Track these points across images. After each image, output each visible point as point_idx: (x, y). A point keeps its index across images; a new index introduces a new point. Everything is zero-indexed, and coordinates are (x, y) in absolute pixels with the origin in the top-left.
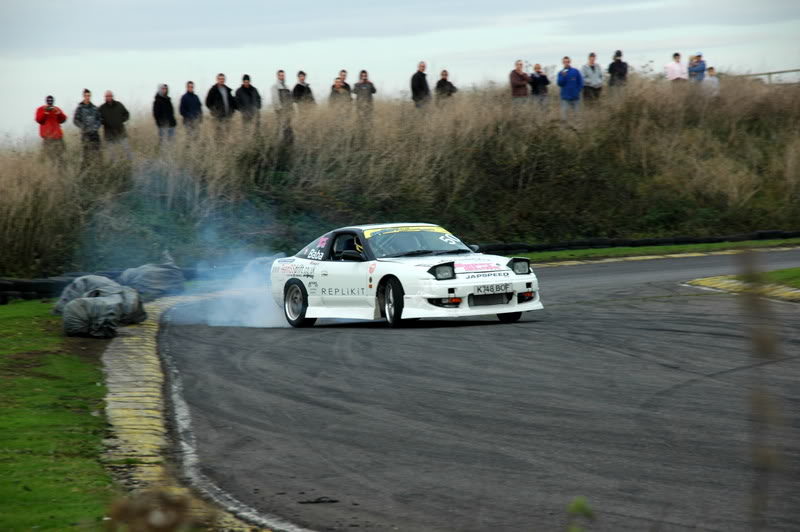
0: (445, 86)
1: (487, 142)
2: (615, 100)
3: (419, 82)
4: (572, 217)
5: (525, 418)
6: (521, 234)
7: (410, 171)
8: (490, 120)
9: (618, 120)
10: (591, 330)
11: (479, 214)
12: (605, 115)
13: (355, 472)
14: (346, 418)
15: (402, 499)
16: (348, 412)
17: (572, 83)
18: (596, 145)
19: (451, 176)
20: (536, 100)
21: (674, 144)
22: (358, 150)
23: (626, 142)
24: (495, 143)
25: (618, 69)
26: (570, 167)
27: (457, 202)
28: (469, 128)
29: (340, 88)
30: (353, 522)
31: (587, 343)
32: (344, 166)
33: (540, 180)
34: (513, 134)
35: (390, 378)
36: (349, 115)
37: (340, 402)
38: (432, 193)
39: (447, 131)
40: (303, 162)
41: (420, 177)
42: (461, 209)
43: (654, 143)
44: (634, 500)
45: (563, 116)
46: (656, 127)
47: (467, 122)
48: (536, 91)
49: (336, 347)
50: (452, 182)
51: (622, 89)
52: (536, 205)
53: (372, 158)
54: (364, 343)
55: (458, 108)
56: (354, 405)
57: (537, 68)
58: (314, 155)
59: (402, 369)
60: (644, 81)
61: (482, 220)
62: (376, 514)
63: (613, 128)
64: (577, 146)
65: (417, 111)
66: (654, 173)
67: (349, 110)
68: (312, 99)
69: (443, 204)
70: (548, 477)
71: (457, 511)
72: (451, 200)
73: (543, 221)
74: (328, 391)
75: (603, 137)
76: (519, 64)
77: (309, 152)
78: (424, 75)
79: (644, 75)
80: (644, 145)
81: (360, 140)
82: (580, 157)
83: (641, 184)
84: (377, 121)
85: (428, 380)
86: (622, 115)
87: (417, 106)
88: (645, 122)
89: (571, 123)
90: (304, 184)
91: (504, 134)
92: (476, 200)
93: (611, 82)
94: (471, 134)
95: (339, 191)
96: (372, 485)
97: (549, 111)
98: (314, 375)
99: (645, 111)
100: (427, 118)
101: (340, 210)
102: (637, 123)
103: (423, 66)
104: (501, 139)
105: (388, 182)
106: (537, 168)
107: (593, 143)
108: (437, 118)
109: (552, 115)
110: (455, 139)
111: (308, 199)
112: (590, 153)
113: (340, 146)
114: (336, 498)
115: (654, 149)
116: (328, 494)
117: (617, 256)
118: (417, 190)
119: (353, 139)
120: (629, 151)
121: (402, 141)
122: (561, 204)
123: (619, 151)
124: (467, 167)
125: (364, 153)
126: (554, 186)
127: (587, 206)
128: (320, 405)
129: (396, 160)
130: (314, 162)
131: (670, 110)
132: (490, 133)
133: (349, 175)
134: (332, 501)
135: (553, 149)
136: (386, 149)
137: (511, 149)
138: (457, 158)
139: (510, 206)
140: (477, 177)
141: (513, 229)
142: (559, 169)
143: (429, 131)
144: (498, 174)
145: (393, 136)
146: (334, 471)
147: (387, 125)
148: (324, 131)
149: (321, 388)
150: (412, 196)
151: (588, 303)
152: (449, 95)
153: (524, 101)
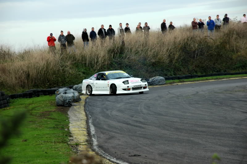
0: (171, 27)
1: (185, 43)
2: (225, 29)
3: (163, 26)
4: (212, 66)
5: (198, 129)
6: (196, 72)
7: (161, 53)
8: (186, 37)
9: (226, 36)
10: (219, 101)
11: (183, 66)
12: (222, 34)
13: (146, 146)
14: (143, 130)
15: (161, 155)
16: (143, 128)
17: (211, 25)
18: (219, 44)
19: (174, 54)
20: (200, 30)
21: (244, 42)
22: (145, 47)
23: (229, 43)
24: (187, 44)
25: (226, 19)
26: (211, 51)
27: (176, 63)
28: (179, 39)
29: (139, 28)
30: (146, 162)
31: (217, 105)
32: (140, 52)
33: (202, 55)
34: (193, 41)
35: (156, 117)
36: (142, 36)
37: (140, 125)
38: (168, 60)
39: (172, 40)
40: (128, 51)
41: (164, 55)
42: (177, 64)
43: (238, 42)
44: (234, 154)
45: (209, 35)
46: (238, 37)
47: (178, 38)
48: (200, 27)
49: (139, 108)
50: (174, 56)
51: (227, 26)
52: (201, 63)
53: (149, 49)
54: (148, 107)
55: (176, 33)
56: (145, 126)
57: (200, 20)
58: (131, 49)
59: (160, 114)
60: (234, 23)
61: (184, 68)
62: (153, 159)
63: (225, 38)
64: (214, 44)
65: (163, 34)
66: (238, 52)
67: (142, 35)
68: (130, 32)
69: (171, 63)
70: (206, 147)
71: (178, 158)
72: (174, 62)
73: (203, 68)
74: (137, 121)
75: (222, 41)
76: (194, 19)
77: (130, 48)
78: (165, 24)
79: (234, 21)
80: (235, 43)
81: (145, 44)
82: (214, 47)
83: (234, 55)
84: (150, 38)
85: (168, 118)
86: (227, 34)
87: (163, 33)
88: (235, 36)
89: (211, 37)
90: (128, 58)
91: (190, 41)
92: (181, 62)
93: (224, 24)
94: (180, 41)
95: (139, 60)
96: (151, 151)
97: (204, 33)
98: (133, 117)
99: (235, 33)
100: (166, 36)
101: (139, 66)
102: (232, 36)
103: (165, 21)
104: (189, 43)
105: (154, 57)
106: (201, 51)
107: (218, 43)
108: (169, 36)
109: (205, 35)
110: (175, 43)
111: (130, 62)
112: (217, 46)
113: (139, 46)
114: (140, 155)
115: (238, 44)
116: (138, 153)
117: (226, 78)
118: (163, 59)
119: (143, 44)
120: (230, 45)
121: (158, 44)
122: (209, 62)
123: (227, 45)
124: (179, 51)
125: (147, 48)
126: (206, 56)
127: (217, 62)
128: (135, 126)
129: (157, 50)
130: (131, 51)
131: (243, 32)
132: (186, 41)
133: (142, 55)
134: (139, 156)
135: (206, 45)
136: (153, 46)
137: (192, 45)
138: (175, 49)
139: (193, 63)
140: (182, 54)
141: (194, 70)
142: (208, 51)
143: (167, 40)
144: (188, 53)
145: (155, 42)
146: (139, 146)
147: (153, 39)
148: (134, 41)
149: (135, 121)
150: (162, 61)
151: (218, 93)
152: (173, 29)
153: (196, 31)
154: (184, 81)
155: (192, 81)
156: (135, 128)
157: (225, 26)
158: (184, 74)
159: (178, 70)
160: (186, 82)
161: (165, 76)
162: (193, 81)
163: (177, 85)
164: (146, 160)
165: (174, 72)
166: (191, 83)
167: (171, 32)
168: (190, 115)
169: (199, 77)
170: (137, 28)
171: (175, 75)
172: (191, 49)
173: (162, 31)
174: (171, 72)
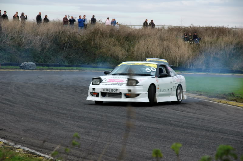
0: (46, 19)
1: (56, 36)
2: (92, 28)
3: (39, 18)
4: (78, 58)
5: (61, 111)
6: (64, 62)
7: (34, 42)
8: (58, 30)
9: (92, 34)
10: (81, 89)
11: (53, 55)
12: (89, 32)
13: (12, 122)
14: (11, 108)
15: (25, 131)
16: (11, 106)
18: (86, 40)
19: (46, 44)
20: (71, 26)
21: (106, 41)
22: (20, 34)
23: (94, 40)
24: (59, 36)
25: (93, 20)
26: (78, 45)
27: (47, 51)
28: (52, 32)
29: (16, 17)
30: (10, 136)
31: (79, 92)
32: (16, 38)
33: (70, 48)
34: (64, 35)
35: (24, 98)
37: (9, 103)
38: (40, 48)
39: (45, 31)
40: (4, 36)
41: (37, 44)
42: (48, 53)
43: (101, 41)
44: (88, 135)
45: (78, 31)
46: (102, 36)
47: (51, 30)
48: (71, 24)
49: (9, 88)
50: (46, 46)
51: (94, 26)
52: (68, 54)
53: (24, 37)
54: (18, 88)
55: (49, 26)
56: (13, 104)
57: (72, 17)
58: (7, 35)
59: (28, 95)
60: (99, 24)
61: (53, 57)
62: (17, 134)
63: (91, 36)
64: (81, 40)
65: (37, 25)
66: (101, 49)
67: (18, 23)
68: (8, 19)
69: (43, 51)
70: (65, 127)
71: (40, 135)
72: (45, 51)
73: (70, 59)
74: (6, 100)
75: (88, 38)
76: (66, 16)
77: (6, 33)
78: (41, 16)
79: (99, 23)
80: (98, 41)
81: (20, 32)
82: (81, 42)
83: (97, 51)
84: (26, 27)
85: (35, 99)
86: (93, 33)
87: (38, 24)
88: (99, 35)
89: (79, 33)
90: (4, 42)
91: (61, 34)
92: (52, 51)
93: (91, 23)
94: (52, 33)
95: (14, 45)
96: (17, 126)
97: (74, 29)
98: (3, 95)
99: (99, 32)
100: (40, 28)
101: (13, 50)
102: (97, 35)
103: (40, 13)
104: (60, 36)
105: (28, 44)
106: (70, 44)
107: (85, 39)
108: (43, 28)
109: (75, 30)
110: (47, 34)
111: (4, 46)
112: (84, 42)
113: (15, 33)
114: (6, 129)
115: (101, 42)
116: (4, 128)
117: (89, 70)
118: (36, 47)
119: (19, 31)
120: (94, 42)
121: (33, 33)
122: (75, 55)
123: (92, 42)
124: (50, 42)
125: (22, 35)
126: (74, 50)
127: (82, 56)
128: (4, 103)
129: (31, 38)
130: (7, 36)
131: (106, 32)
132: (57, 34)
133: (17, 41)
134: (4, 130)
135: (74, 40)
136: (28, 35)
137: (63, 38)
138: (48, 39)
139: (62, 54)
140: (53, 45)
141: (62, 60)
142: (75, 45)
143: (40, 31)
144: (59, 45)
145: (30, 32)
146: (6, 122)
147: (29, 28)
148: (11, 28)
149: (4, 99)
150: (35, 48)
151: (80, 82)
152: (47, 22)
153: (67, 26)
154: (52, 69)
155: (59, 70)
156: (4, 105)
157: (92, 25)
158: (53, 62)
159: (48, 58)
160: (54, 69)
161: (36, 62)
162: (61, 69)
163: (46, 71)
164: (11, 134)
165: (44, 59)
166: (59, 71)
167: (45, 24)
168: (55, 98)
169: (66, 66)
170: (14, 16)
171: (45, 62)
172: (61, 41)
173: (37, 22)
174: (41, 60)
